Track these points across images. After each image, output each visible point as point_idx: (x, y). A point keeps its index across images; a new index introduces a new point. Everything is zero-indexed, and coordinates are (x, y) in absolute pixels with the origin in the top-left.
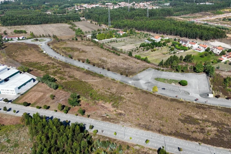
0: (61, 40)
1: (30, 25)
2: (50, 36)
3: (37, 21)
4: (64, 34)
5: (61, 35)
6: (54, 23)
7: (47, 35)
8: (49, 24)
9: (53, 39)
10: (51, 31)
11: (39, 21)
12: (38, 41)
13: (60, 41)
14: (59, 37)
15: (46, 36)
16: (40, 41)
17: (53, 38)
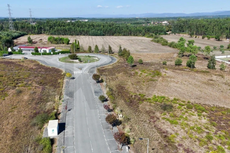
0: (141, 63)
1: (87, 35)
2: (111, 51)
3: (98, 30)
4: (145, 50)
5: (137, 51)
6: (124, 35)
7: (107, 49)
8: (116, 35)
9: (117, 59)
10: (116, 43)
11: (101, 30)
12: (77, 61)
13: (138, 65)
14: (133, 54)
15: (103, 52)
16: (81, 61)
17: (117, 56)
